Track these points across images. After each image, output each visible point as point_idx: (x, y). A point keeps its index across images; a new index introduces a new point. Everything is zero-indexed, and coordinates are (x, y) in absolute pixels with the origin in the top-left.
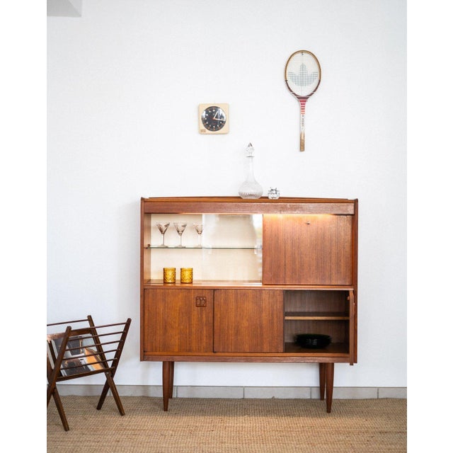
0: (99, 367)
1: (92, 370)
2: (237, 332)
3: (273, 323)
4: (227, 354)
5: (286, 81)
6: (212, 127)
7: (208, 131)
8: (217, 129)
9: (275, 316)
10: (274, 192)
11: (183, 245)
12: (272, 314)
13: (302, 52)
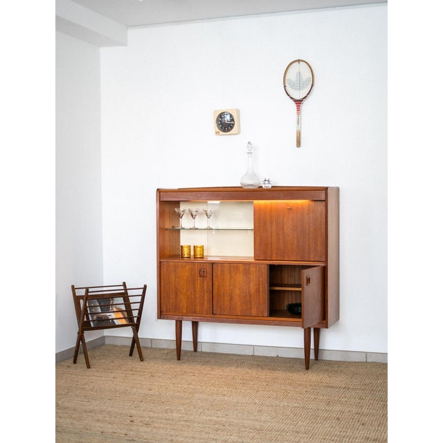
0: (124, 322)
1: (117, 324)
2: (231, 298)
3: (259, 292)
4: (223, 316)
5: (285, 87)
6: (225, 129)
7: (221, 133)
8: (229, 130)
9: (261, 286)
10: (267, 182)
11: (196, 227)
12: (259, 285)
13: (299, 61)
